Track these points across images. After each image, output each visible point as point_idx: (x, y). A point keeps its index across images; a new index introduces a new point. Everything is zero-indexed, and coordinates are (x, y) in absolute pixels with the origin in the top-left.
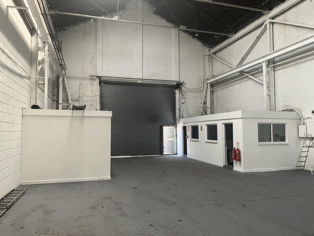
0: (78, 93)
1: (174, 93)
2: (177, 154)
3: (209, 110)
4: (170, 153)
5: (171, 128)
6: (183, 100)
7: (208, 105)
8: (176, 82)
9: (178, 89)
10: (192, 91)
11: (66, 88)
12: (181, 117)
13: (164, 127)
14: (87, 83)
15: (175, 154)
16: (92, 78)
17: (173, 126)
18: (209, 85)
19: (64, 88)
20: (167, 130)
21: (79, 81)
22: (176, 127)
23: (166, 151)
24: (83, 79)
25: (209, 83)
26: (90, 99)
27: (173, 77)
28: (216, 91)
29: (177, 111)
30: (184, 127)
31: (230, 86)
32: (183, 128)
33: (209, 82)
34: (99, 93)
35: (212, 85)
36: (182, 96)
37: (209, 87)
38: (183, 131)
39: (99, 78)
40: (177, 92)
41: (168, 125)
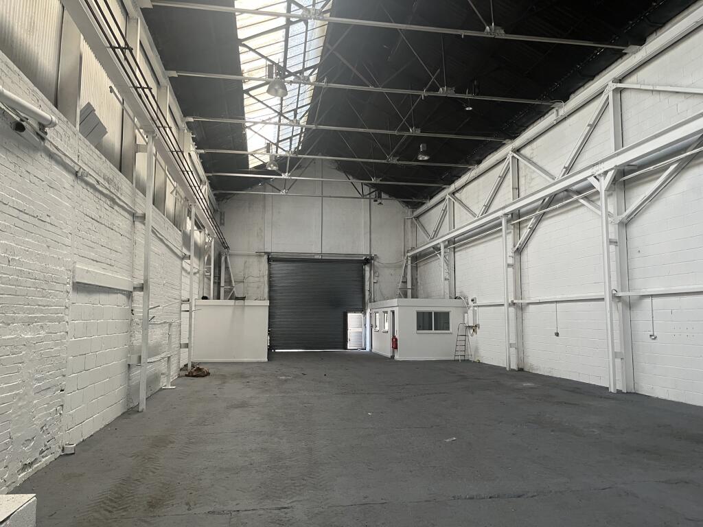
0: (242, 273)
1: (363, 271)
2: (364, 349)
3: (409, 292)
4: (356, 348)
5: (359, 315)
6: (376, 278)
7: (409, 285)
8: (365, 256)
9: (369, 265)
10: (388, 266)
11: (228, 268)
12: (372, 300)
13: (349, 315)
14: (254, 260)
15: (362, 349)
16: (259, 254)
17: (361, 313)
18: (409, 259)
19: (227, 268)
20: (353, 319)
21: (244, 259)
22: (365, 313)
23: (350, 346)
24: (249, 255)
25: (410, 256)
26: (257, 279)
27: (362, 250)
29: (367, 293)
33: (409, 254)
34: (267, 272)
35: (415, 258)
36: (375, 273)
37: (409, 262)
39: (268, 254)
40: (367, 268)
41: (355, 311)
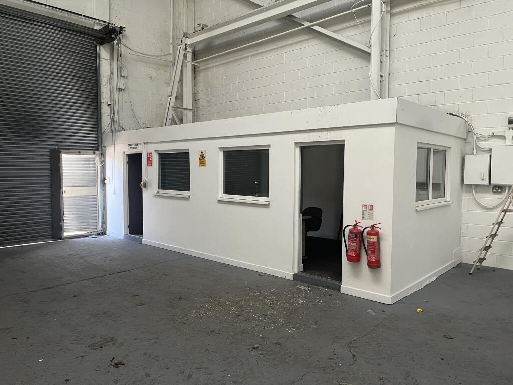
1: (96, 56)
2: (104, 233)
3: (189, 116)
4: (84, 232)
5: (88, 160)
6: (122, 80)
7: (188, 102)
8: (100, 24)
9: (107, 46)
10: (145, 59)
12: (116, 128)
13: (67, 159)
15: (99, 234)
17: (94, 154)
18: (189, 49)
20: (73, 166)
22: (103, 155)
23: (71, 227)
25: (190, 46)
28: (206, 69)
29: (105, 111)
30: (129, 156)
31: (248, 56)
32: (126, 159)
33: (189, 41)
36: (120, 68)
37: (190, 56)
38: (126, 167)
40: (103, 53)
41: (78, 148)
